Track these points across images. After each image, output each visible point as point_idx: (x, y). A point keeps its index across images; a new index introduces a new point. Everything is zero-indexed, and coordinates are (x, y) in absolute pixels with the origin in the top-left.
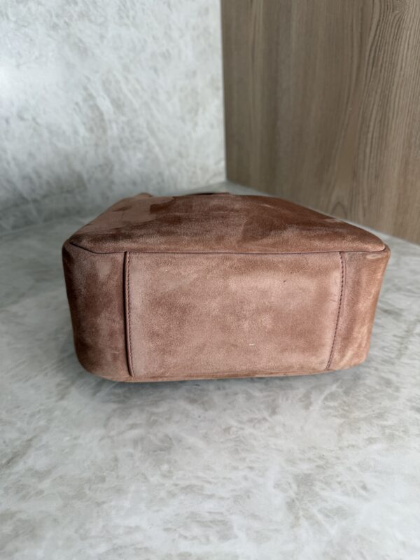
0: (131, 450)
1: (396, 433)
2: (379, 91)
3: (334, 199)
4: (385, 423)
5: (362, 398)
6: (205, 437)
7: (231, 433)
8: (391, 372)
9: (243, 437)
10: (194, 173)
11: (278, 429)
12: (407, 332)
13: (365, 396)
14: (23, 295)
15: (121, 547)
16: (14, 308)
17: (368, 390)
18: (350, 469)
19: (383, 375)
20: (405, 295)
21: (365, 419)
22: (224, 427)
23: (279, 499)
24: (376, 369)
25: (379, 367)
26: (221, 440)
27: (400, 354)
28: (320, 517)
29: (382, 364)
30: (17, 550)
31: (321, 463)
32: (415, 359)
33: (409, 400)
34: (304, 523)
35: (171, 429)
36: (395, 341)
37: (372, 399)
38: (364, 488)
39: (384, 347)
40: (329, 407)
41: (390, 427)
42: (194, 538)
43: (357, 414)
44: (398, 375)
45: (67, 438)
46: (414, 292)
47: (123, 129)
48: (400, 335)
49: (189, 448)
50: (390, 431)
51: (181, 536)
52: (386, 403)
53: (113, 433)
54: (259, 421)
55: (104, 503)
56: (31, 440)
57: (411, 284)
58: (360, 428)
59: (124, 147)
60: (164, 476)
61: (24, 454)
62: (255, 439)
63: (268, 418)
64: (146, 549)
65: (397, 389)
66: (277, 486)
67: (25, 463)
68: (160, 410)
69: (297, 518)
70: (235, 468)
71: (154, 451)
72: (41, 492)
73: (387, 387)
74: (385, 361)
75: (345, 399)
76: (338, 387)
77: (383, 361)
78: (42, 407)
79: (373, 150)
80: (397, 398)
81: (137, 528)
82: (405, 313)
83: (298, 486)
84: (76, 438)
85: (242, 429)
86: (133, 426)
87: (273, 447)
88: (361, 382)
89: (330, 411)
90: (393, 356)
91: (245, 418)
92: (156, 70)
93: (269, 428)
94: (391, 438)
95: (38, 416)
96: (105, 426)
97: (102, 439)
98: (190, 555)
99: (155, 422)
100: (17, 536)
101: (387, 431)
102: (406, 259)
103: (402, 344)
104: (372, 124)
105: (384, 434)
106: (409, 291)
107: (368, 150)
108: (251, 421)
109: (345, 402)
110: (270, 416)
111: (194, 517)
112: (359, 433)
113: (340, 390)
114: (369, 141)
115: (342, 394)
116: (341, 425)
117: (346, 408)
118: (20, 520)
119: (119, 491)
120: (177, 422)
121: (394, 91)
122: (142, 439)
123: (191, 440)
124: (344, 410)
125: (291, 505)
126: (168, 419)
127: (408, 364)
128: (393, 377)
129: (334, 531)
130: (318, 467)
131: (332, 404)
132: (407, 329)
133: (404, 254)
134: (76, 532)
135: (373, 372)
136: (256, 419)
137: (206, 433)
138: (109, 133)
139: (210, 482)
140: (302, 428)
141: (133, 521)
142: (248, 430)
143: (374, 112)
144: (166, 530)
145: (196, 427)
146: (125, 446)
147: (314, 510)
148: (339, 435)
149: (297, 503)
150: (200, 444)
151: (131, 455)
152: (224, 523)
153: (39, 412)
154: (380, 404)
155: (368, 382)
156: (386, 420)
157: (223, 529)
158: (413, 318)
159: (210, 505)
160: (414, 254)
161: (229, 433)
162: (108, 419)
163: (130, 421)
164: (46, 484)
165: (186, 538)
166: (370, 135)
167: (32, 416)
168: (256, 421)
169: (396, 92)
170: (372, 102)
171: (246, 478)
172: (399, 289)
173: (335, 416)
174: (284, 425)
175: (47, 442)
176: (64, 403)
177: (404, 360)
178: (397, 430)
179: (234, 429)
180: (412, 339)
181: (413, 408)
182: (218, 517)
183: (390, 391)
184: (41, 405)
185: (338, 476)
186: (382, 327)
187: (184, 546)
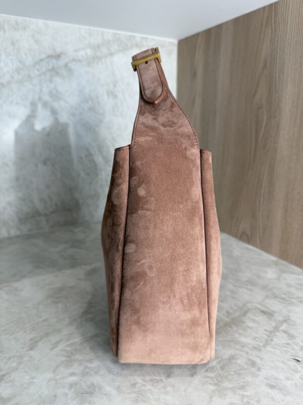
0: (67, 391)
1: (252, 402)
3: (241, 229)
4: (245, 393)
5: (233, 373)
6: (118, 388)
7: (136, 387)
8: (257, 356)
9: (144, 391)
11: (169, 389)
12: (275, 328)
13: (235, 372)
14: (24, 276)
16: (16, 285)
17: (238, 368)
19: (251, 357)
20: (279, 301)
21: (231, 389)
22: (132, 382)
24: (247, 353)
25: (249, 351)
26: (128, 392)
27: (267, 343)
29: (252, 350)
32: (276, 349)
33: (266, 379)
35: (97, 379)
36: (264, 334)
37: (239, 375)
39: (256, 338)
40: (208, 377)
41: (247, 396)
43: (226, 384)
44: (262, 359)
45: (28, 377)
46: (286, 300)
48: (269, 330)
49: (106, 395)
50: (247, 400)
52: (249, 378)
53: (58, 377)
54: (157, 382)
56: (4, 375)
57: (285, 294)
58: (226, 395)
62: (151, 394)
63: (164, 380)
65: (259, 369)
68: (93, 365)
71: (82, 394)
73: (252, 367)
74: (255, 348)
75: (220, 372)
76: (217, 363)
77: (254, 348)
78: (17, 354)
79: (265, 199)
80: (257, 376)
82: (276, 315)
84: (33, 378)
85: (144, 385)
86: (72, 374)
87: (163, 401)
88: (234, 361)
89: (208, 379)
90: (261, 344)
91: (148, 378)
93: (163, 387)
95: (12, 360)
96: (54, 372)
97: (50, 380)
99: (87, 373)
101: (245, 400)
102: (285, 275)
103: (269, 336)
104: (264, 183)
105: (242, 401)
106: (283, 299)
108: (151, 380)
109: (220, 375)
110: (166, 379)
112: (225, 398)
113: (218, 366)
114: (262, 194)
115: (219, 368)
116: (213, 391)
117: (219, 379)
120: (102, 375)
121: (276, 165)
122: (76, 384)
123: (108, 389)
124: (218, 380)
126: (96, 373)
127: (271, 352)
128: (258, 360)
131: (210, 375)
132: (275, 326)
133: (284, 272)
135: (244, 354)
136: (155, 379)
137: (119, 386)
140: (185, 390)
142: (148, 386)
143: (265, 176)
145: (113, 380)
146: (64, 387)
148: (211, 398)
150: (114, 392)
151: (66, 395)
153: (14, 357)
154: (245, 379)
155: (239, 362)
156: (246, 391)
158: (281, 319)
160: (292, 273)
161: (135, 387)
162: (57, 367)
163: (71, 371)
167: (9, 359)
168: (155, 381)
169: (278, 165)
170: (263, 170)
172: (275, 297)
173: (211, 384)
174: (174, 386)
175: (14, 378)
176: (32, 353)
177: (269, 348)
178: (253, 400)
179: (139, 385)
180: (277, 334)
181: (267, 385)
183: (253, 370)
184: (17, 352)
186: (258, 323)
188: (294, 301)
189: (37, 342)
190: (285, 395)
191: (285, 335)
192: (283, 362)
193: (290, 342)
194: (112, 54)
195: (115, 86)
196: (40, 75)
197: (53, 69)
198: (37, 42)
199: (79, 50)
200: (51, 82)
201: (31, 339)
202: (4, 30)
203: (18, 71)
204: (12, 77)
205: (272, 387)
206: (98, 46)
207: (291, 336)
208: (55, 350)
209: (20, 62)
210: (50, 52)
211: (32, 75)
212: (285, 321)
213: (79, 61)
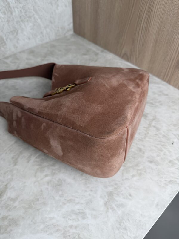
0: (47, 187)
1: (142, 172)
2: (148, 4)
3: (123, 51)
4: (139, 168)
5: (131, 157)
6: (74, 178)
7: (84, 176)
8: (142, 145)
9: (88, 177)
10: (58, 30)
12: (149, 125)
15: (48, 225)
17: (133, 154)
18: (126, 188)
19: (139, 146)
20: (149, 106)
21: (131, 167)
22: (81, 174)
23: (101, 202)
24: (136, 144)
25: (137, 142)
26: (80, 179)
27: (146, 136)
28: (115, 208)
30: (11, 230)
31: (116, 186)
32: (151, 138)
33: (148, 158)
34: (110, 210)
35: (61, 176)
36: (144, 130)
37: (134, 158)
38: (130, 195)
39: (140, 133)
41: (140, 170)
42: (73, 219)
43: (129, 165)
44: (144, 146)
45: (21, 183)
46: (153, 104)
47: (21, 11)
48: (146, 127)
49: (69, 184)
51: (69, 219)
52: (139, 159)
53: (39, 179)
55: (40, 209)
56: (6, 185)
57: (152, 100)
58: (129, 171)
59: (22, 21)
60: (60, 196)
61: (5, 191)
64: (58, 225)
65: (144, 153)
66: (101, 197)
67: (7, 195)
68: (56, 168)
69: (108, 209)
70: (86, 191)
71: (56, 186)
72: (15, 207)
73: (140, 152)
74: (140, 140)
79: (142, 33)
80: (143, 157)
81: (53, 218)
82: (149, 116)
83: (108, 196)
84: (24, 183)
86: (46, 176)
90: (143, 137)
94: (140, 174)
95: (7, 174)
96: (35, 176)
97: (35, 183)
98: (73, 226)
99: (54, 173)
100: (10, 225)
101: (139, 172)
103: (146, 131)
104: (143, 20)
106: (151, 103)
107: (140, 33)
111: (73, 212)
112: (129, 173)
114: (141, 28)
116: (123, 170)
118: (10, 219)
119: (45, 204)
120: (63, 173)
121: (155, 6)
122: (50, 181)
123: (69, 180)
125: (106, 204)
126: (60, 172)
127: (148, 141)
128: (142, 147)
129: (120, 212)
130: (115, 188)
134: (32, 221)
138: (14, 14)
139: (77, 197)
141: (52, 215)
143: (145, 14)
144: (64, 217)
145: (70, 174)
146: (44, 185)
147: (114, 205)
148: (122, 174)
149: (108, 203)
150: (73, 182)
151: (47, 189)
152: (83, 213)
153: (7, 172)
154: (137, 160)
155: (133, 150)
157: (83, 215)
158: (151, 118)
159: (78, 207)
162: (36, 173)
163: (45, 174)
164: (16, 204)
165: (71, 220)
166: (142, 25)
167: (5, 174)
169: (156, 7)
170: (144, 9)
171: (90, 195)
175: (13, 185)
176: (16, 167)
177: (147, 139)
180: (150, 129)
182: (81, 211)
183: (141, 154)
184: (7, 168)
185: (121, 191)
187: (70, 223)
188: (157, 104)
189: (17, 159)
190: (157, 165)
191: (154, 129)
192: (155, 147)
193: (157, 133)
201: (13, 158)
205: (151, 162)
207: (158, 129)
208: (30, 162)
212: (154, 119)
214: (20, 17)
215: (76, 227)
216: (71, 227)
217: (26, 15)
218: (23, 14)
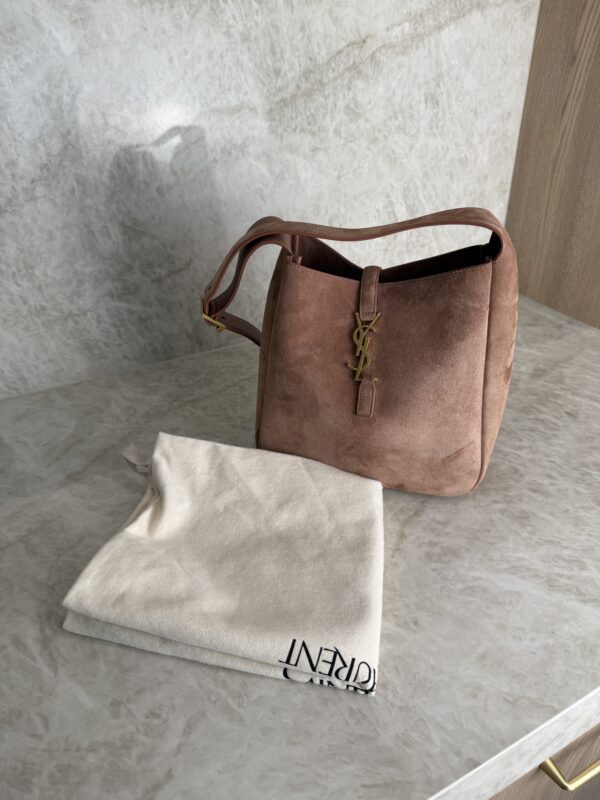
9: (580, 517)
15: (517, 566)
22: (563, 509)
26: (564, 517)
30: (450, 561)
35: (525, 506)
42: (563, 567)
49: (542, 519)
51: (553, 565)
53: (482, 504)
54: (589, 509)
55: (495, 543)
60: (530, 533)
62: (589, 519)
64: (534, 569)
70: (579, 534)
71: (518, 519)
72: (448, 534)
81: (523, 559)
85: (578, 512)
86: (496, 502)
92: (451, 177)
99: (510, 501)
100: (446, 554)
111: (559, 557)
118: (443, 546)
119: (502, 538)
120: (527, 503)
122: (505, 510)
123: (542, 515)
126: (520, 500)
134: (484, 556)
136: (586, 507)
137: (552, 512)
139: (564, 540)
141: (519, 555)
142: (583, 513)
144: (543, 561)
145: (543, 507)
146: (494, 513)
150: (550, 518)
151: (502, 519)
152: (580, 562)
157: (581, 565)
159: (568, 552)
161: (569, 513)
164: (449, 529)
165: (557, 566)
171: (588, 540)
182: (575, 559)
187: (557, 570)
194: (439, 28)
195: (438, 85)
196: (335, 79)
197: (354, 66)
198: (336, 21)
199: (393, 26)
200: (349, 89)
202: (292, 6)
203: (306, 74)
204: (298, 87)
206: (421, 15)
209: (311, 59)
210: (352, 37)
211: (325, 80)
213: (392, 46)
214: (407, 244)
215: (569, 578)
216: (561, 576)
217: (418, 241)
218: (414, 240)
